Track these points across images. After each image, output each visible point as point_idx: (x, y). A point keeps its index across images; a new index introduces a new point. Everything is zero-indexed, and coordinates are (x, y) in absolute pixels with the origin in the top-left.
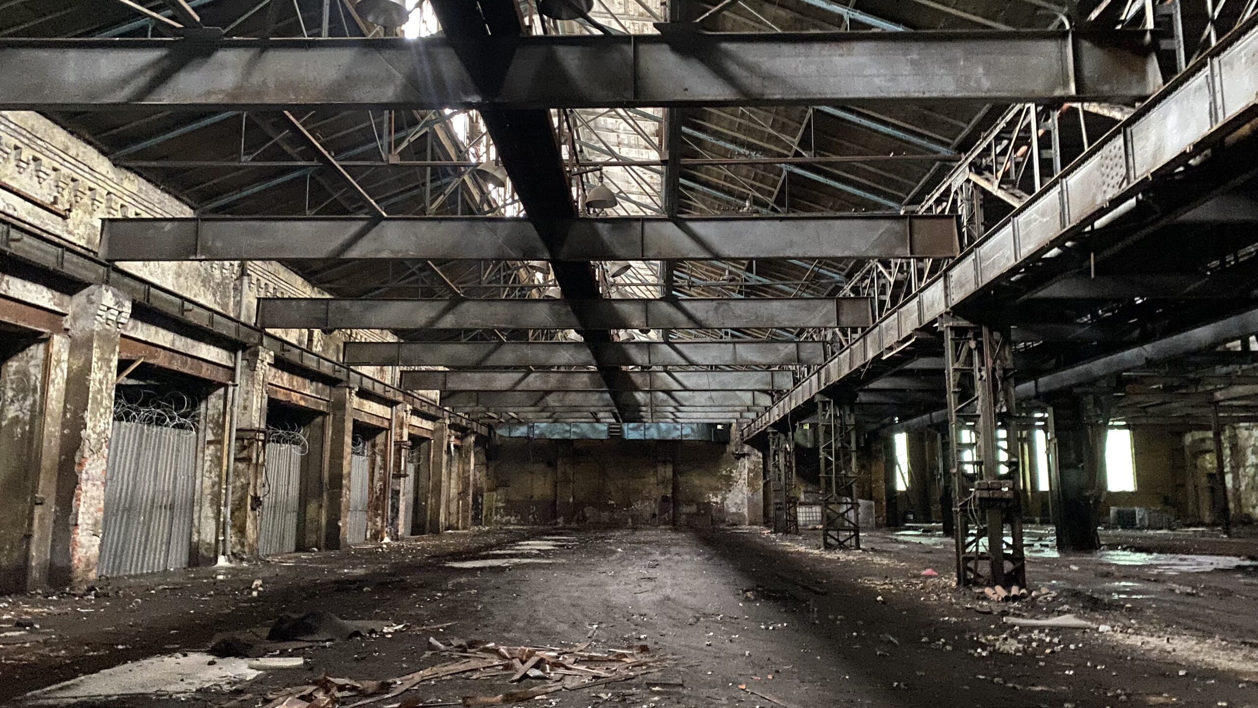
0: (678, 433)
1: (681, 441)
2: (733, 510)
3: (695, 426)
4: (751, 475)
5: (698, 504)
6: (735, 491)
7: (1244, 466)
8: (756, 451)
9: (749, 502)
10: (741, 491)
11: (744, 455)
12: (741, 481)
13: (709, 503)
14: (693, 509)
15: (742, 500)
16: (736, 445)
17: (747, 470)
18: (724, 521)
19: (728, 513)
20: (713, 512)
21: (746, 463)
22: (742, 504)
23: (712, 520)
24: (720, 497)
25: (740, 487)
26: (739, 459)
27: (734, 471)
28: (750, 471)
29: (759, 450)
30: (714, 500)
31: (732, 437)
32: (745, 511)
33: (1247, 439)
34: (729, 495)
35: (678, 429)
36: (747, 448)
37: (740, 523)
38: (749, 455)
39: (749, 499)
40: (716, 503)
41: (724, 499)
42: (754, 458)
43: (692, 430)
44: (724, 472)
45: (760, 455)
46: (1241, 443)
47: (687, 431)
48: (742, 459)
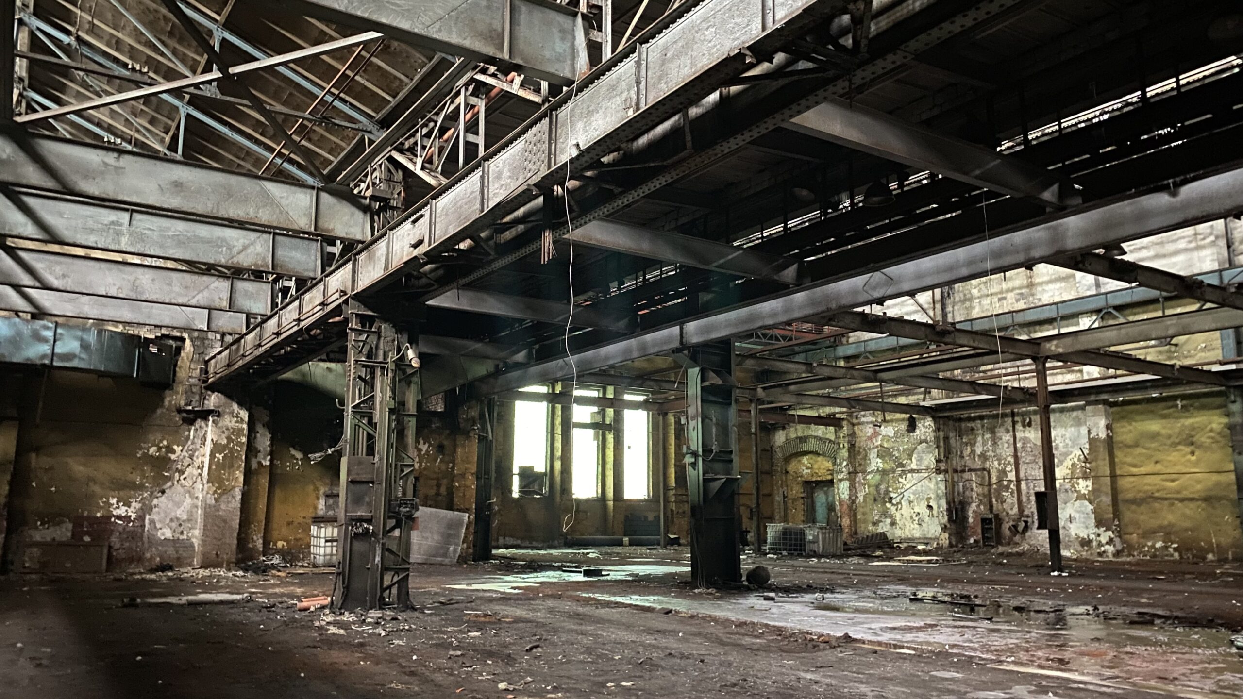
0: (45, 348)
1: (51, 367)
2: (168, 534)
3: (92, 338)
4: (220, 456)
5: (78, 522)
6: (175, 491)
7: (864, 472)
8: (235, 406)
9: (206, 516)
10: (190, 492)
11: (204, 415)
12: (192, 471)
13: (107, 518)
14: (63, 532)
15: (191, 514)
16: (189, 392)
17: (209, 445)
18: (138, 559)
19: (153, 541)
20: (115, 540)
21: (210, 431)
22: (189, 520)
23: (110, 556)
24: (135, 505)
25: (188, 483)
26: (191, 422)
27: (177, 449)
28: (217, 447)
29: (241, 405)
30: (122, 511)
31: (181, 374)
32: (196, 535)
33: (870, 438)
34: (161, 501)
35: (45, 340)
36: (213, 400)
37: (180, 562)
38: (219, 415)
39: (207, 508)
40: (127, 518)
41: (146, 509)
42: (228, 421)
43: (85, 346)
44: (153, 450)
45: (244, 414)
46: (861, 442)
47: (69, 345)
48: (199, 423)
